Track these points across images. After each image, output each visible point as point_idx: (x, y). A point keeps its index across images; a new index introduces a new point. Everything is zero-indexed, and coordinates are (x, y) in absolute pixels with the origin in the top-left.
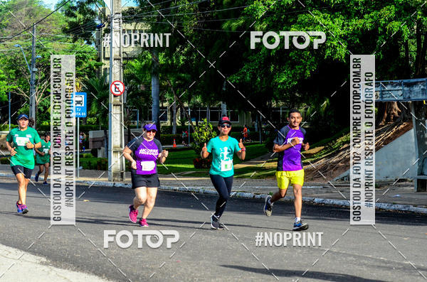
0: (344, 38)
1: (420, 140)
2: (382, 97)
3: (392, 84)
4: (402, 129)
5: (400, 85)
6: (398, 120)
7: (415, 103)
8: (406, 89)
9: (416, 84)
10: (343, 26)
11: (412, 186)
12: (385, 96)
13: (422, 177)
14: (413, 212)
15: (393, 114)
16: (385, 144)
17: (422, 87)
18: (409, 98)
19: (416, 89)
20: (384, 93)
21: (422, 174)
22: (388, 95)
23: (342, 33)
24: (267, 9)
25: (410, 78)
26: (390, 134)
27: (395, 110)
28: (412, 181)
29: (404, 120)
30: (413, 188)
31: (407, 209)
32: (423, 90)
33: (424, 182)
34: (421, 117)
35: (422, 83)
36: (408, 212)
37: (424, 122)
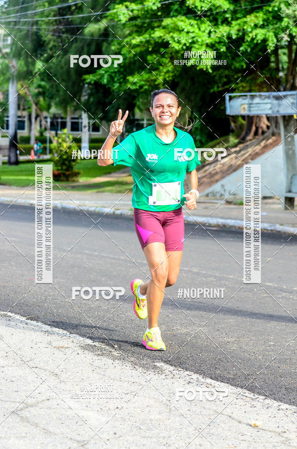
0: (211, 46)
1: (289, 156)
2: (250, 110)
3: (260, 96)
4: (271, 144)
5: (269, 97)
6: (266, 135)
7: (284, 117)
8: (275, 102)
9: (285, 96)
10: (210, 33)
11: (279, 204)
12: (252, 109)
13: (290, 195)
14: (280, 232)
15: (262, 127)
16: (252, 159)
17: (292, 101)
18: (278, 111)
19: (285, 102)
20: (252, 106)
21: (290, 191)
22: (256, 109)
23: (209, 41)
24: (130, 13)
25: (279, 91)
26: (258, 148)
27: (264, 123)
28: (279, 199)
29: (273, 134)
30: (280, 206)
31: (273, 228)
32: (293, 103)
33: (292, 200)
34: (290, 133)
35: (292, 96)
36: (274, 232)
37: (293, 137)
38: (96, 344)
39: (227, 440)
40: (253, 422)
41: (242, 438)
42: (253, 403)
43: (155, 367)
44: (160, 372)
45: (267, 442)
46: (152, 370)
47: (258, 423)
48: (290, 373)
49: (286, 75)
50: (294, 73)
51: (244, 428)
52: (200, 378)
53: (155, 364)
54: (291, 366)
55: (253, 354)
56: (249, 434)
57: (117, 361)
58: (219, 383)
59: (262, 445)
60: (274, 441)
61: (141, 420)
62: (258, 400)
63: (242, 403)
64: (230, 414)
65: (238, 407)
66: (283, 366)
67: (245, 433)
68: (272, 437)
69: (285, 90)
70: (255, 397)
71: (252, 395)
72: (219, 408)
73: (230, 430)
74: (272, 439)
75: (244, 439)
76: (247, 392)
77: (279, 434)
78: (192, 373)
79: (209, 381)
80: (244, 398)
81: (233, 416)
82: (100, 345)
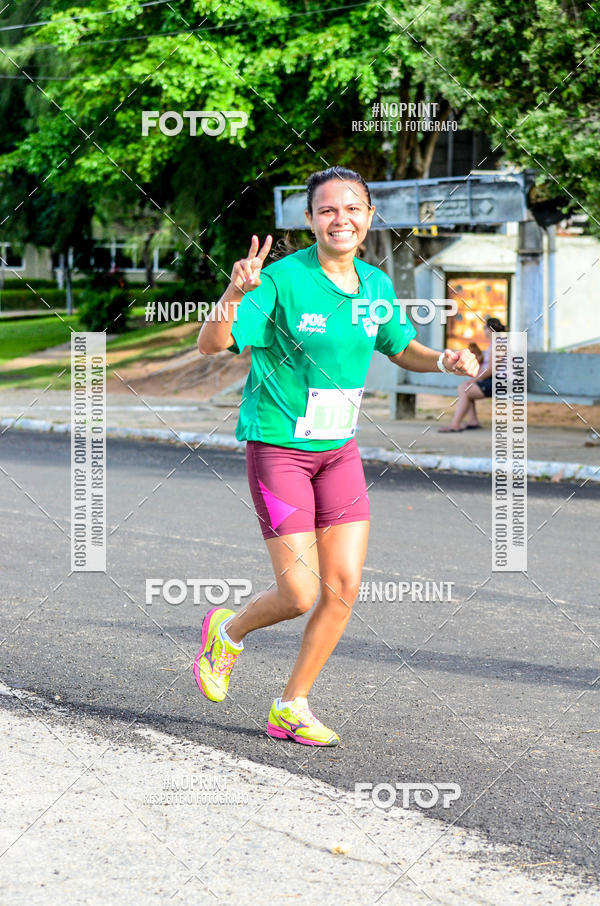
0: (245, 92)
7: (392, 232)
9: (393, 191)
10: (242, 65)
11: (386, 407)
13: (406, 389)
14: (386, 463)
17: (408, 199)
19: (395, 202)
21: (406, 382)
23: (242, 81)
24: (82, 29)
25: (384, 179)
28: (385, 397)
30: (386, 412)
31: (372, 456)
32: (410, 205)
33: (411, 400)
34: (405, 263)
35: (408, 191)
36: (375, 463)
37: (410, 273)
38: (18, 693)
39: (281, 881)
40: (333, 846)
41: (314, 876)
42: (334, 807)
43: (136, 738)
44: (146, 748)
45: (363, 885)
46: (131, 745)
47: (345, 847)
48: (408, 746)
49: (397, 148)
50: (412, 144)
51: (315, 857)
52: (228, 758)
53: (136, 732)
54: (410, 731)
55: (333, 709)
56: (327, 869)
57: (59, 728)
58: (265, 767)
59: (353, 890)
60: (377, 881)
61: (109, 845)
62: (344, 800)
63: (313, 806)
64: (288, 830)
65: (305, 816)
66: (395, 733)
67: (319, 866)
68: (372, 875)
69: (394, 178)
70: (338, 796)
71: (331, 791)
72: (266, 818)
73: (287, 862)
74: (372, 878)
75: (317, 879)
76: (321, 784)
77: (387, 868)
78: (211, 749)
79: (245, 763)
80: (317, 796)
81: (293, 833)
82: (25, 696)
